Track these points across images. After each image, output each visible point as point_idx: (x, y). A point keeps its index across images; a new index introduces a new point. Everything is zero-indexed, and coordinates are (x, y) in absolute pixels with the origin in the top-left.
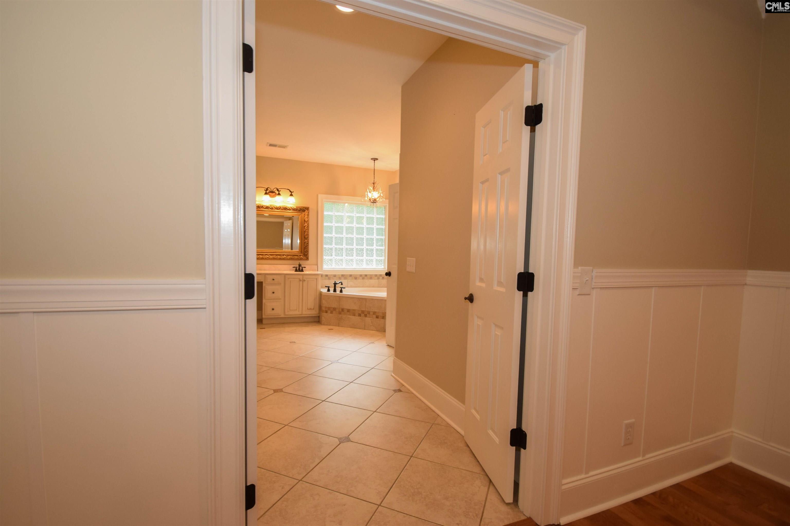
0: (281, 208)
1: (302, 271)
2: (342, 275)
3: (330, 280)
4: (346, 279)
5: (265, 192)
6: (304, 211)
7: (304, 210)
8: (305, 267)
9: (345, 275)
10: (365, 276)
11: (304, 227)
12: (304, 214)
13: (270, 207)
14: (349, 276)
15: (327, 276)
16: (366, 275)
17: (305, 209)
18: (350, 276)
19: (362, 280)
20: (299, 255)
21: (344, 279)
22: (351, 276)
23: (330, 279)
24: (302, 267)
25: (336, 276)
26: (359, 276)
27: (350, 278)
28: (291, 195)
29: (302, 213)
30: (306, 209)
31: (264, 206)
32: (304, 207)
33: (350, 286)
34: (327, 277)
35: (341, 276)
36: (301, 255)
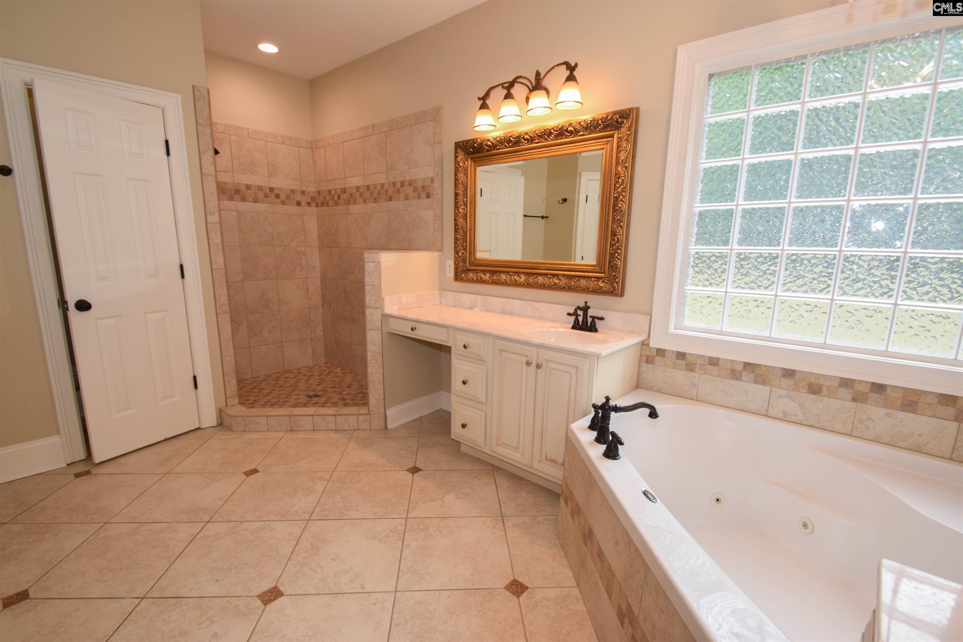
0: (551, 133)
1: (592, 329)
2: (747, 365)
3: (690, 374)
4: (764, 383)
5: (505, 92)
6: (617, 126)
7: (617, 121)
8: (602, 319)
9: (759, 366)
10: (871, 391)
11: (615, 185)
12: (618, 138)
13: (526, 136)
14: (780, 373)
15: (681, 355)
16: (879, 388)
17: (620, 117)
18: (784, 376)
19: (854, 404)
20: (595, 277)
21: (755, 382)
22: (789, 373)
23: (693, 371)
24: (594, 318)
25: (720, 363)
26: (836, 384)
27: (785, 382)
28: (571, 78)
29: (612, 136)
30: (624, 118)
31: (511, 136)
32: (615, 113)
33: (781, 415)
34: (683, 363)
35: (740, 368)
36: (599, 278)
